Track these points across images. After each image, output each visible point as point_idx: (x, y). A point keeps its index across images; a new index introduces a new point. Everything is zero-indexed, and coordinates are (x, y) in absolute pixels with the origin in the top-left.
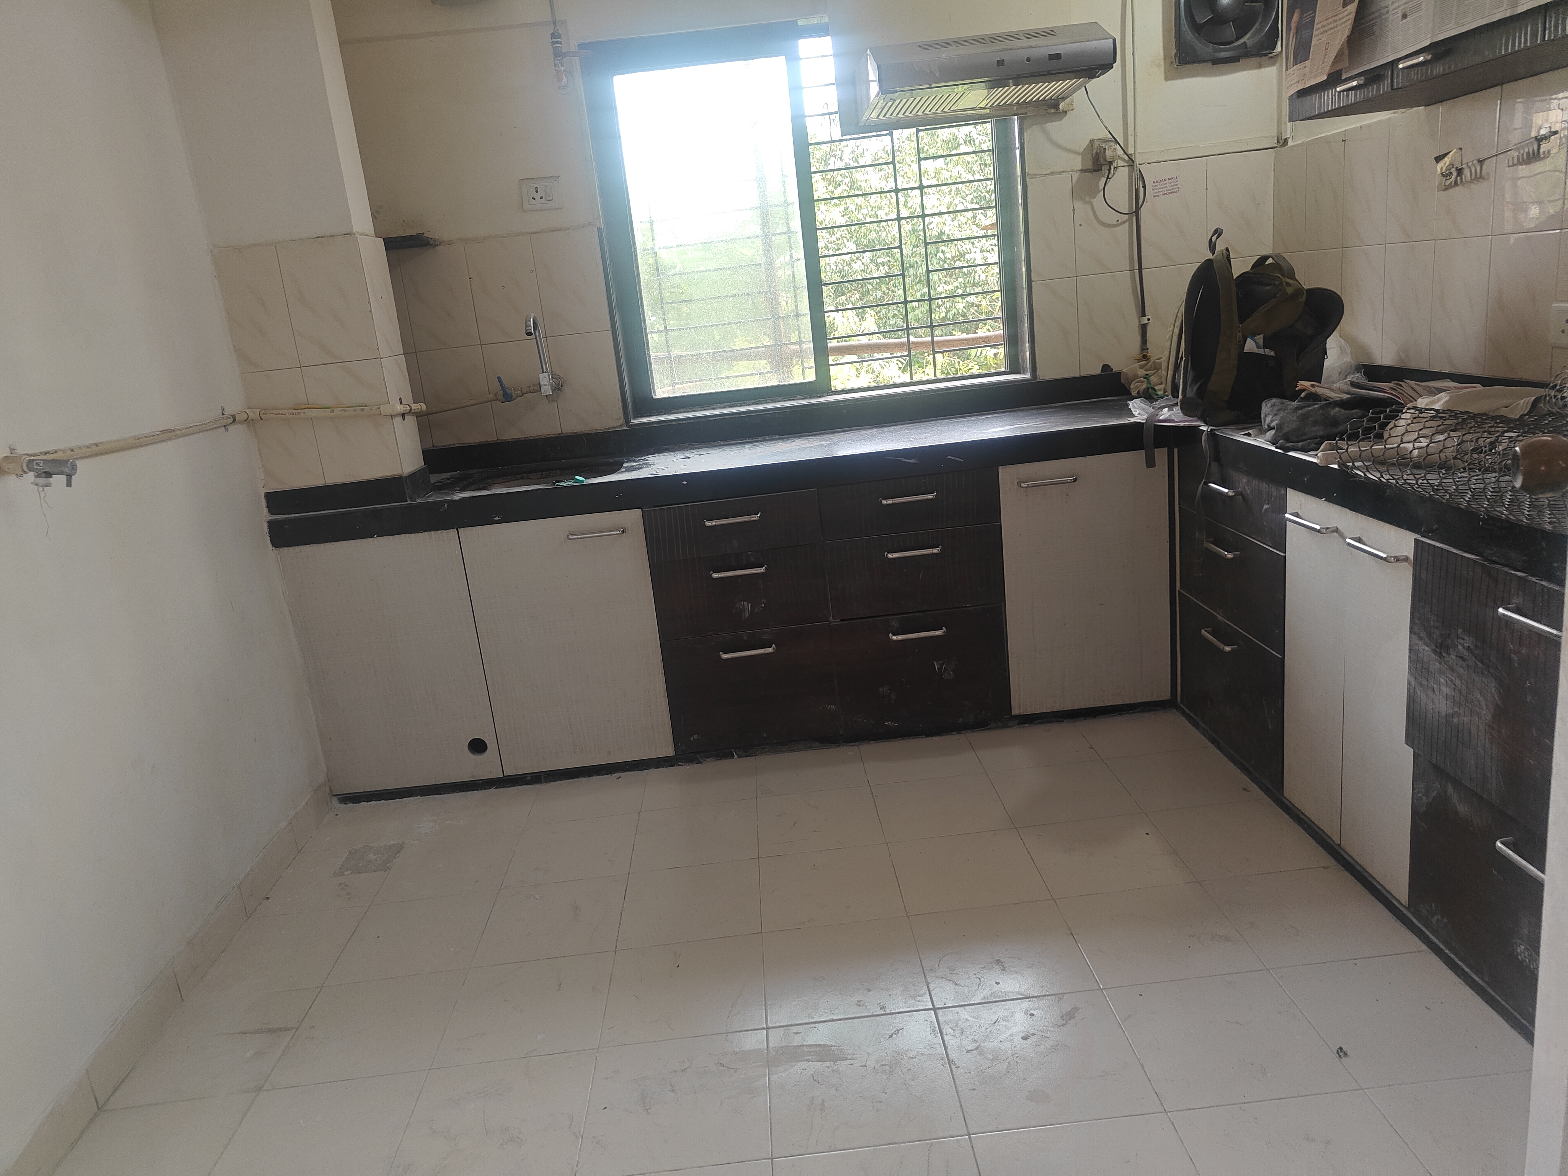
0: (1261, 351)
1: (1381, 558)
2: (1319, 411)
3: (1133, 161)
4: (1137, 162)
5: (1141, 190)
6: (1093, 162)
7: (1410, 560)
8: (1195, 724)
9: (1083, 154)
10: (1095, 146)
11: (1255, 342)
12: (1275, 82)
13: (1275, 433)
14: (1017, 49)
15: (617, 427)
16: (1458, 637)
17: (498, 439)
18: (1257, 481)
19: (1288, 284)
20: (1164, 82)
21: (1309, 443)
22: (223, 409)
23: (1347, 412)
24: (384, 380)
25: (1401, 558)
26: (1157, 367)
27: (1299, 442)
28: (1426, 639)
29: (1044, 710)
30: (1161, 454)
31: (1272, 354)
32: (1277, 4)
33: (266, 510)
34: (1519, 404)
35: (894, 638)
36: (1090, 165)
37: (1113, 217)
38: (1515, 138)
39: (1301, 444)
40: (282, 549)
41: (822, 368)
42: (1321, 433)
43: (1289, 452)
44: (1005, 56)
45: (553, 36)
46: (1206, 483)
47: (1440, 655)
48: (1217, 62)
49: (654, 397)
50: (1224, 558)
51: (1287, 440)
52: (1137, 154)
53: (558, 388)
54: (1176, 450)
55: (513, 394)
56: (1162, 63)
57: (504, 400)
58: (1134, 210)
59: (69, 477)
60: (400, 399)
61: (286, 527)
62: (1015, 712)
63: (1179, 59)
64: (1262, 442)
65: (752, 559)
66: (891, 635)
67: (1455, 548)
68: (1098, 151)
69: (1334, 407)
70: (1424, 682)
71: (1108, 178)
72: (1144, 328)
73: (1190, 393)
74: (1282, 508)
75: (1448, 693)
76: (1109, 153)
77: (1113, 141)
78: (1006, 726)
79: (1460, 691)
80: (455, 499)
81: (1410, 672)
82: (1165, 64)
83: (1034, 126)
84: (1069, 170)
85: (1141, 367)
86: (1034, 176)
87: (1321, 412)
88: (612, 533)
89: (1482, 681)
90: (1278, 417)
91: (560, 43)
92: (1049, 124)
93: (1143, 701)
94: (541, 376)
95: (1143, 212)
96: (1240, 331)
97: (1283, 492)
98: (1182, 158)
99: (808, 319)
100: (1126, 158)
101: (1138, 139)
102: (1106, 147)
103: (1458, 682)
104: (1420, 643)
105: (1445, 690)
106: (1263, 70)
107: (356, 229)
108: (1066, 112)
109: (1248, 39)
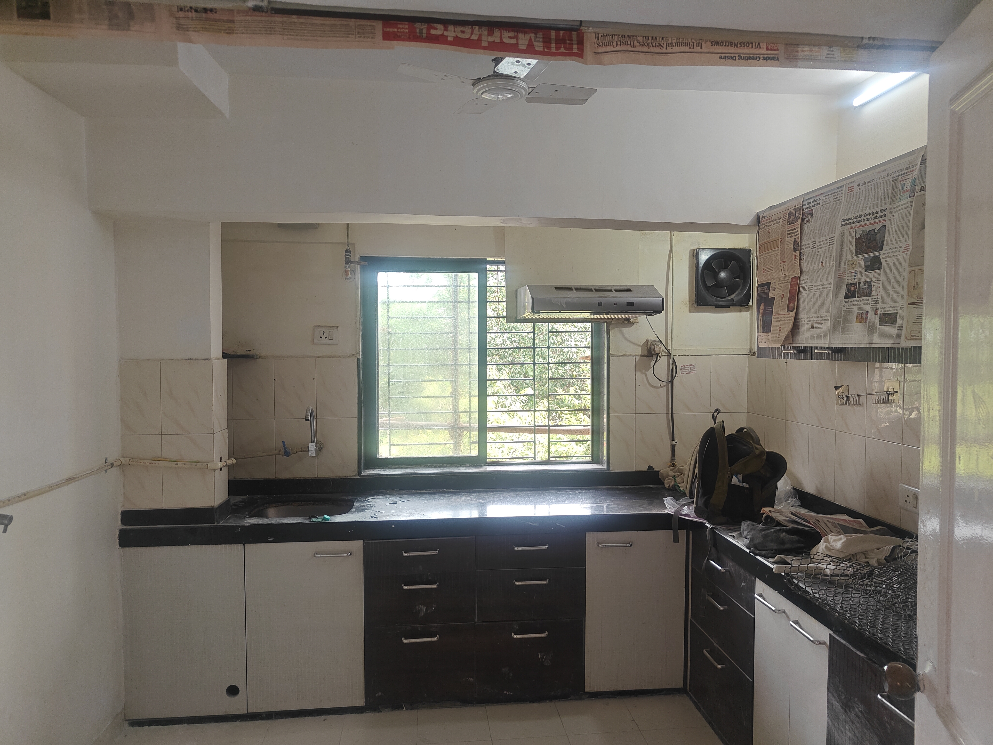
0: (741, 484)
1: (810, 640)
2: (774, 533)
3: (670, 354)
4: (673, 354)
5: (674, 370)
6: (648, 352)
7: (827, 644)
8: (698, 708)
9: (642, 346)
10: (650, 343)
11: (738, 478)
12: (749, 320)
13: (749, 543)
14: (610, 298)
15: (353, 476)
16: (855, 702)
17: (276, 477)
18: (738, 567)
19: (756, 448)
20: (689, 313)
21: (769, 553)
22: (107, 459)
23: (790, 536)
24: (213, 447)
25: (822, 642)
26: (681, 472)
27: (763, 551)
28: (837, 698)
29: (605, 690)
30: (682, 534)
31: (747, 486)
32: (749, 281)
33: (120, 522)
34: (884, 548)
35: (515, 636)
36: (646, 353)
37: (657, 383)
38: (876, 387)
39: (764, 552)
40: (125, 548)
41: (483, 443)
42: (775, 548)
43: (757, 556)
44: (603, 301)
45: (346, 251)
46: (708, 560)
47: (845, 711)
48: (717, 306)
49: (378, 457)
50: (718, 609)
51: (756, 548)
52: (673, 350)
53: (319, 450)
54: (691, 532)
55: (291, 452)
56: (688, 303)
57: (284, 455)
58: (670, 380)
59: (6, 526)
60: (221, 457)
61: (131, 534)
62: (587, 690)
63: (697, 303)
64: (741, 544)
65: (430, 578)
66: (513, 634)
67: (852, 646)
68: (651, 346)
69: (782, 533)
70: (836, 725)
71: (656, 361)
72: (673, 447)
73: (701, 503)
74: (752, 590)
75: (851, 736)
76: (657, 349)
77: (659, 342)
78: (580, 698)
79: (857, 737)
80: (245, 525)
81: (828, 716)
82: (689, 304)
83: (616, 329)
84: (634, 354)
85: (671, 470)
86: (614, 355)
87: (775, 534)
88: (343, 555)
89: (870, 735)
90: (751, 533)
91: (350, 256)
92: (624, 328)
93: (666, 687)
94: (310, 444)
95: (675, 381)
96: (729, 471)
97: (753, 579)
98: (698, 354)
99: (477, 415)
100: (667, 351)
101: (673, 342)
102: (656, 346)
103: (856, 731)
104: (833, 699)
105: (849, 734)
106: (742, 313)
107: (213, 356)
108: (634, 323)
109: (735, 297)
